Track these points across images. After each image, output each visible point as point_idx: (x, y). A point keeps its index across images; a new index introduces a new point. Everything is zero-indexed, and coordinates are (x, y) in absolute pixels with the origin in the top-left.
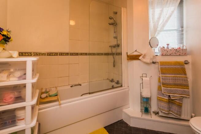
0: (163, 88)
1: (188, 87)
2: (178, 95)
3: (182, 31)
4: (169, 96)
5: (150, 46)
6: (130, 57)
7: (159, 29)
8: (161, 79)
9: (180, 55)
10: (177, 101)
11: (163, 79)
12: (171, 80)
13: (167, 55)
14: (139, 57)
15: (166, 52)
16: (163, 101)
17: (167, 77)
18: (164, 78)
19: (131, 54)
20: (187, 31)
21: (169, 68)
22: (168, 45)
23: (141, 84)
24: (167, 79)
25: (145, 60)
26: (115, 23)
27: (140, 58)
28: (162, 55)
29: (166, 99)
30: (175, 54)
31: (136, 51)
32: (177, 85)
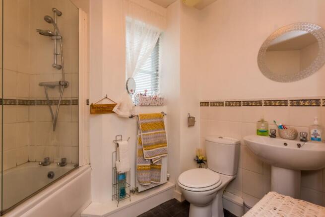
0: (145, 151)
1: (166, 143)
2: (158, 156)
3: (157, 75)
4: (151, 160)
5: (126, 90)
6: (98, 108)
7: (137, 67)
8: (142, 140)
9: (158, 105)
10: (157, 164)
11: (144, 139)
12: (152, 139)
13: (147, 106)
14: (113, 108)
15: (145, 101)
16: (144, 169)
17: (148, 135)
18: (145, 137)
19: (98, 104)
20: (161, 77)
21: (149, 122)
22: (146, 91)
23: (114, 154)
24: (149, 138)
25: (121, 113)
26: (57, 35)
27: (115, 109)
28: (141, 105)
29: (148, 166)
30: (154, 105)
31: (106, 98)
32: (158, 144)
